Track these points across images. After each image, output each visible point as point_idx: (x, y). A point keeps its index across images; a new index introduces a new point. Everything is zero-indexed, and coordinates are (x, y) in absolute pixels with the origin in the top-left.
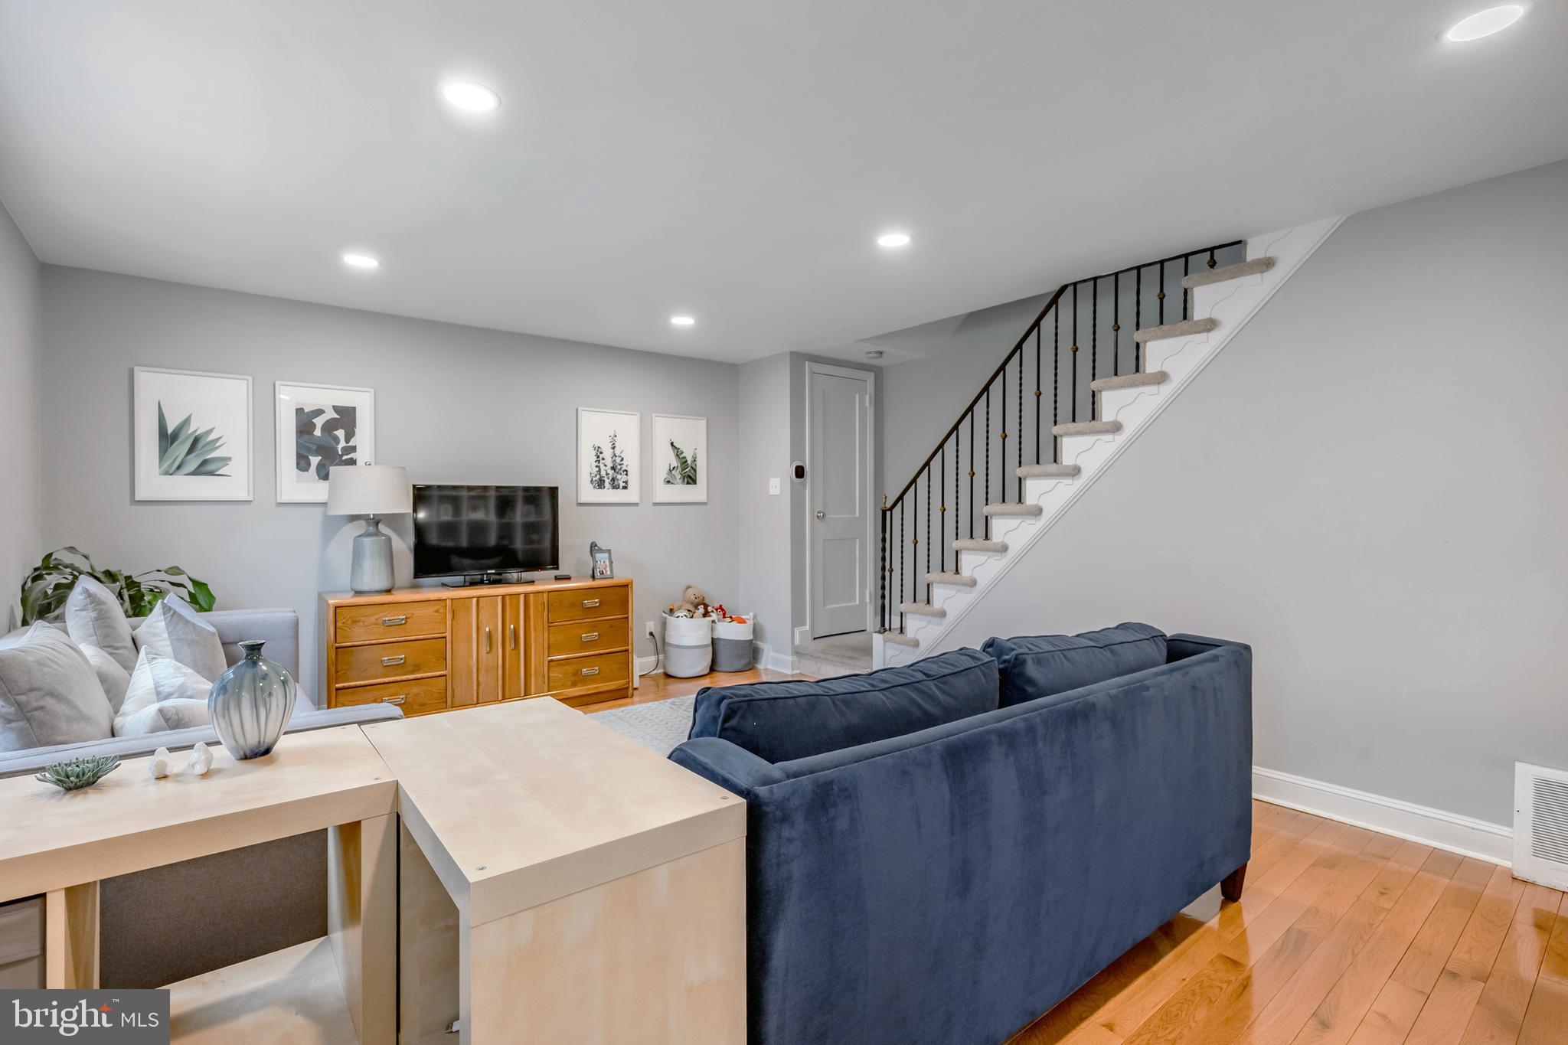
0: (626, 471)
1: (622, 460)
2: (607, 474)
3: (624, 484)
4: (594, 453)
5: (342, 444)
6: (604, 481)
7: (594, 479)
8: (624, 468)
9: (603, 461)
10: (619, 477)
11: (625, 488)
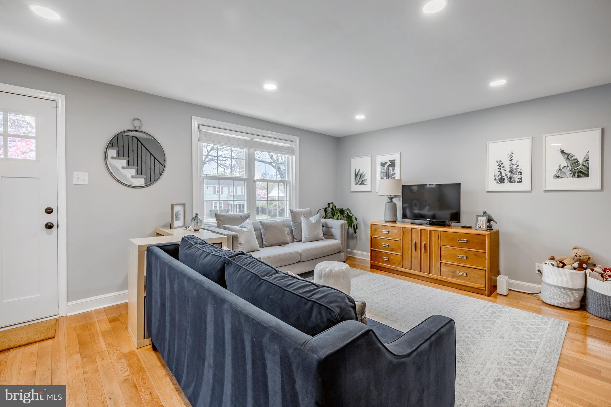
0: (521, 172)
1: (518, 166)
2: (506, 175)
3: (519, 180)
4: (497, 164)
5: (392, 172)
6: (504, 179)
7: (497, 178)
8: (519, 170)
9: (503, 168)
10: (515, 176)
11: (520, 182)
